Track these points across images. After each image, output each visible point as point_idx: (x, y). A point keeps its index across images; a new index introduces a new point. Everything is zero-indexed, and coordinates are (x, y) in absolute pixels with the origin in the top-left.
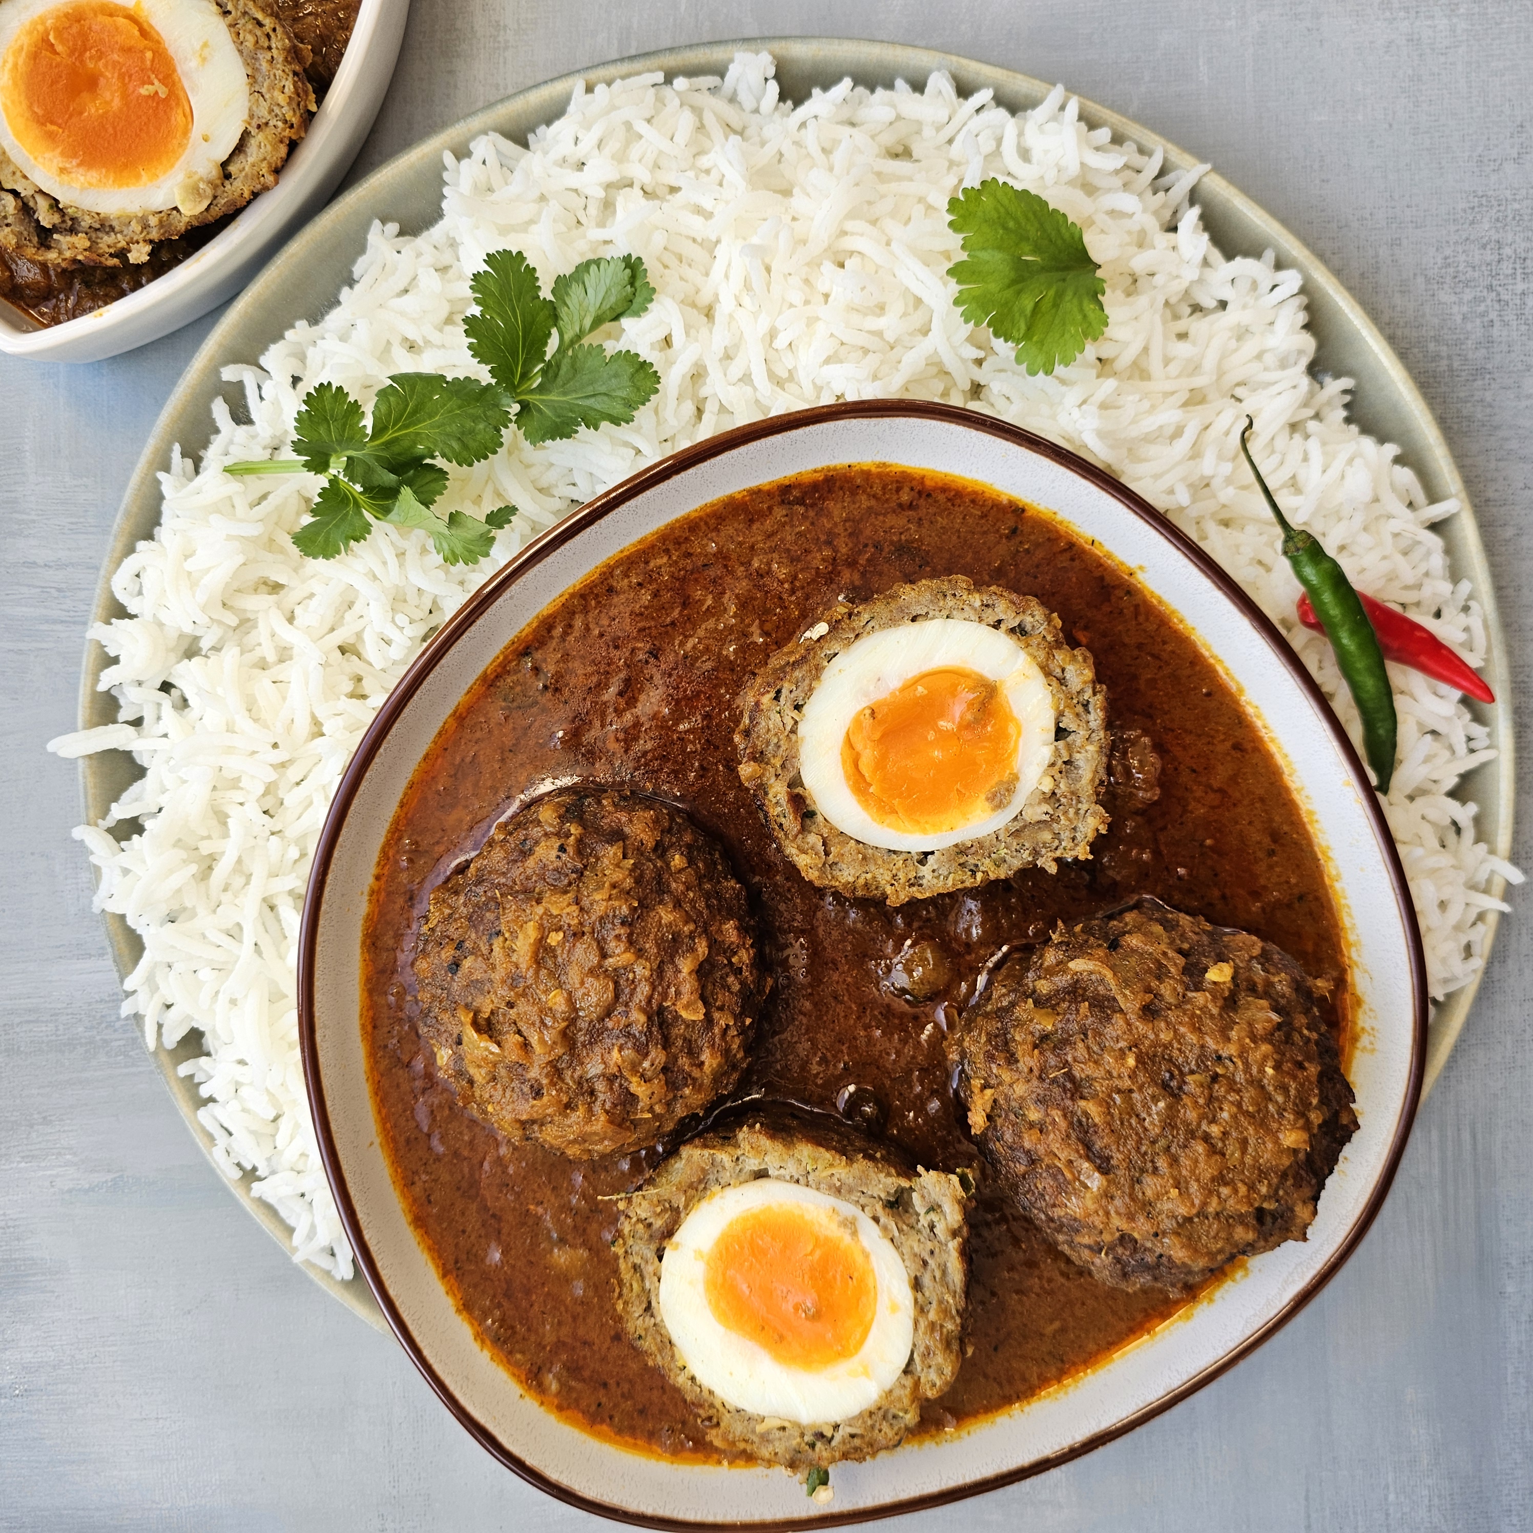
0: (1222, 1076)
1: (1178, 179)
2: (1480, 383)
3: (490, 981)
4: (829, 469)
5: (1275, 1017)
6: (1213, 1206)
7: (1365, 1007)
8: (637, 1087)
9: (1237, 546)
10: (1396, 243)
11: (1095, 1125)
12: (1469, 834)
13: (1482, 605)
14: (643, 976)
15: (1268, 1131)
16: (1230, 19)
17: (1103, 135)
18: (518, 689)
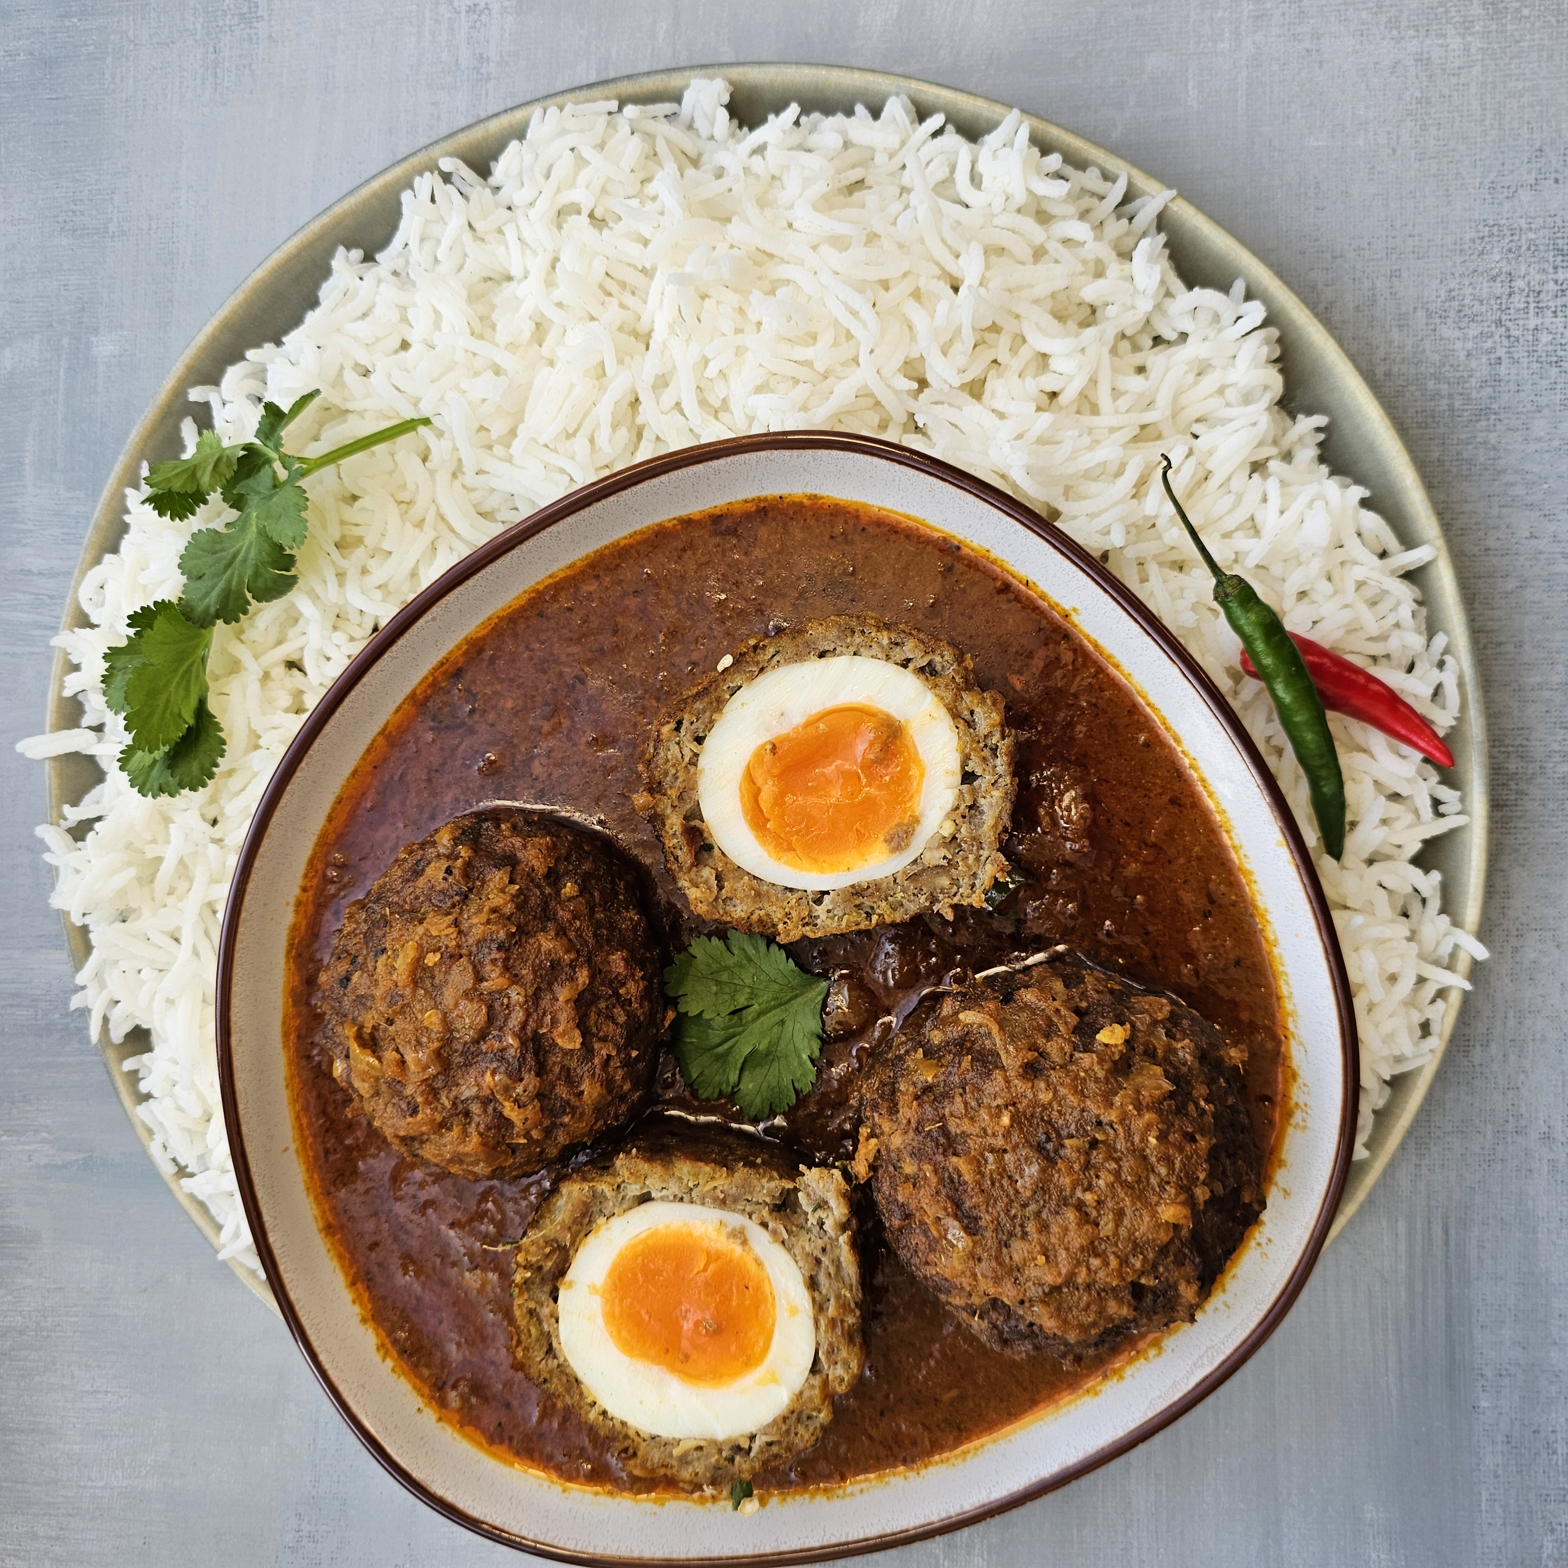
0: (1102, 1142)
1: (1143, 206)
2: (1484, 423)
3: (373, 997)
4: (759, 500)
5: (1167, 1086)
6: (1082, 1277)
7: (1300, 1081)
8: (509, 1110)
9: (1182, 590)
10: (1395, 274)
11: (966, 1183)
12: (1435, 903)
13: (1458, 661)
14: (518, 1002)
15: (1147, 1204)
16: (1222, 41)
17: (1054, 161)
18: (446, 709)
